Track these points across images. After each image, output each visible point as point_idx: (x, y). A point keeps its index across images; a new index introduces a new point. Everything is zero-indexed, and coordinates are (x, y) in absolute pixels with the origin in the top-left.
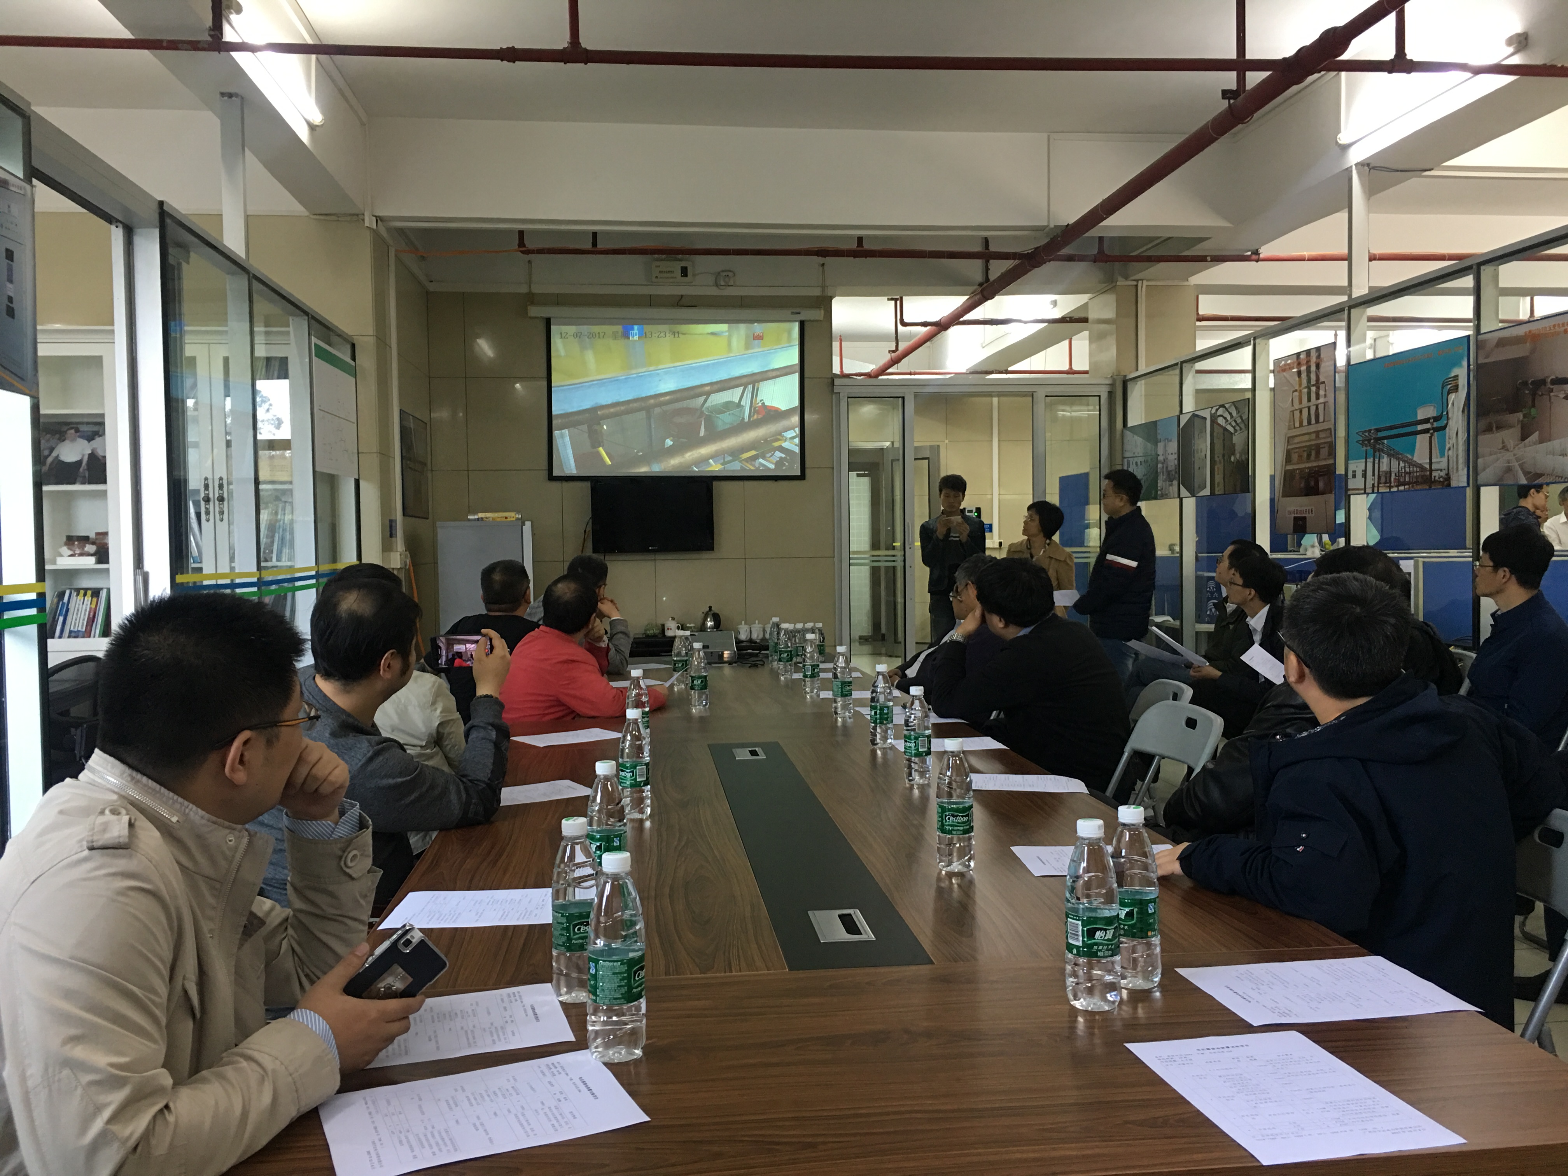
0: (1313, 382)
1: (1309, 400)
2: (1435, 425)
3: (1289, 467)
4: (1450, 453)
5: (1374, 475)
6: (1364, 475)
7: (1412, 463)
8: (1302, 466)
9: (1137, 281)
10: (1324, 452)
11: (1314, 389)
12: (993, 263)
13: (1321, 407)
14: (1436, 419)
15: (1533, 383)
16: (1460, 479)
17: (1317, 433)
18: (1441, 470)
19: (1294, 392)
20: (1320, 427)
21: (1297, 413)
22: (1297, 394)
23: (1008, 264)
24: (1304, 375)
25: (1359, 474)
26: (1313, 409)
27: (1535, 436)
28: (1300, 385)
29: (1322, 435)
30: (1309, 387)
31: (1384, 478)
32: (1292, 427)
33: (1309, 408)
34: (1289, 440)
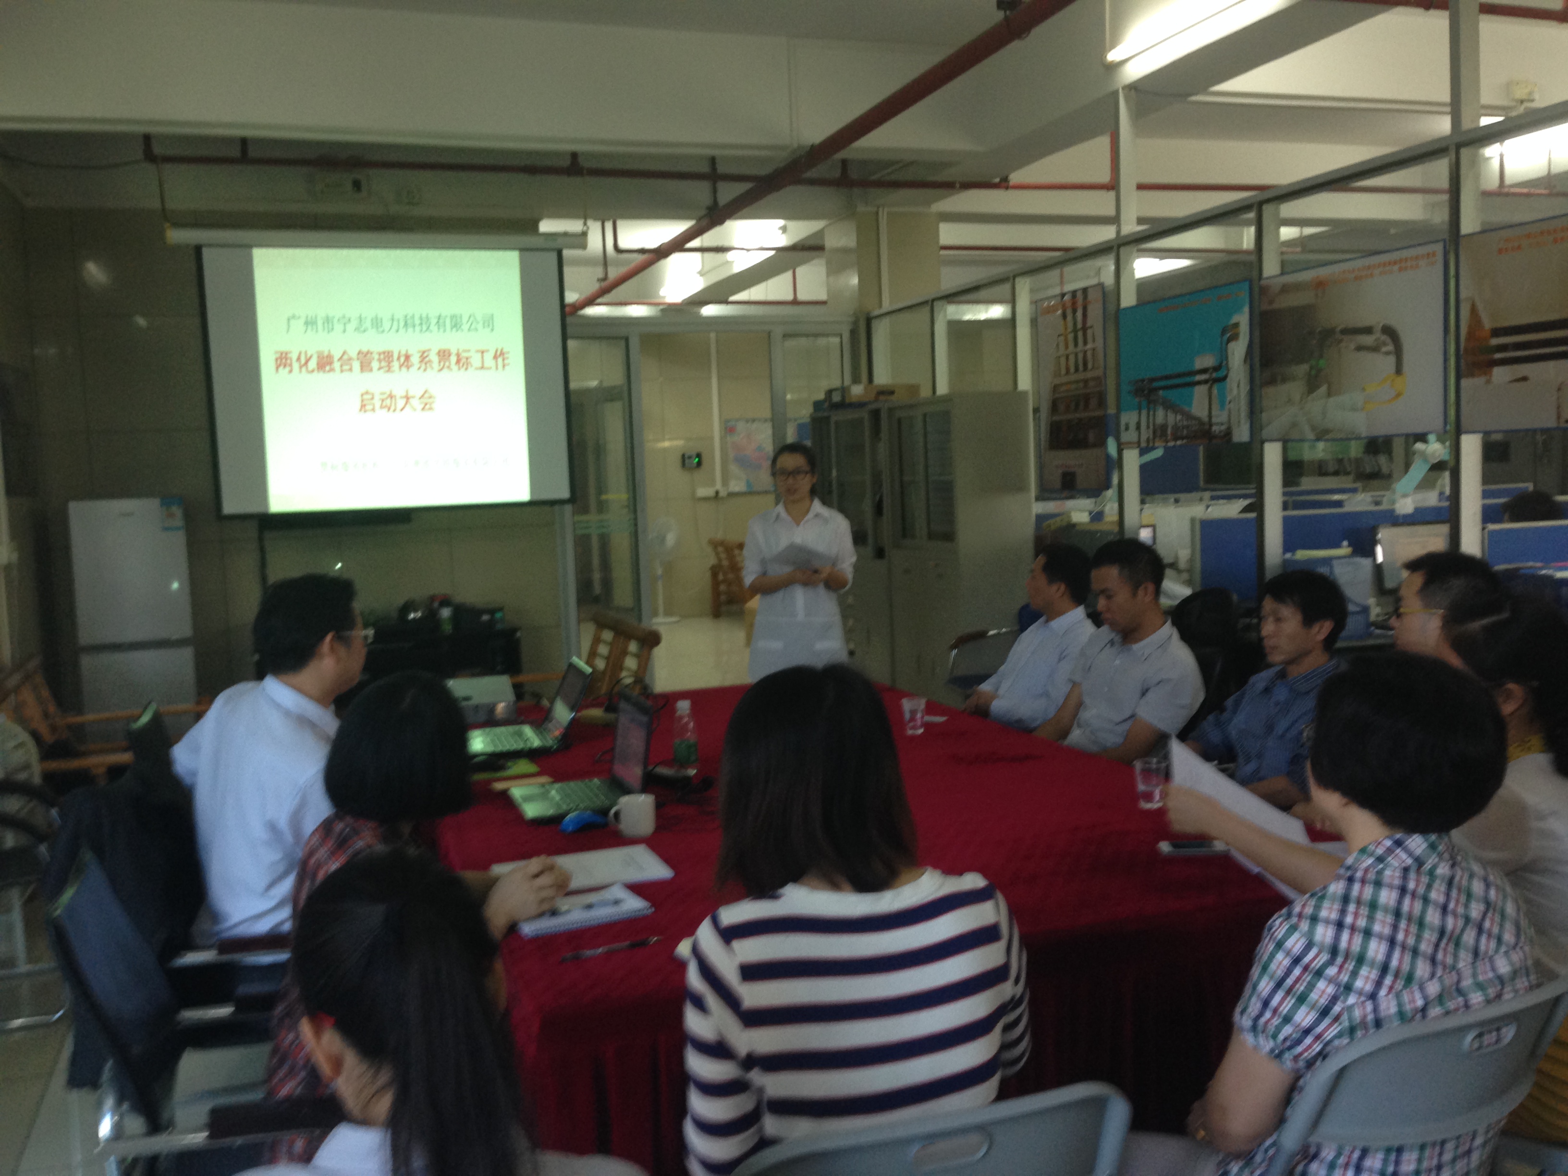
0: (1079, 326)
1: (1076, 345)
2: (1215, 375)
3: (1056, 418)
4: (1232, 405)
5: (1148, 427)
6: (1138, 427)
7: (1189, 416)
8: (1070, 416)
9: (878, 208)
10: (1093, 402)
11: (1080, 334)
12: (722, 186)
13: (1089, 354)
14: (1217, 369)
15: (1320, 332)
16: (1242, 434)
17: (1086, 382)
18: (1222, 424)
19: (1059, 336)
20: (1089, 375)
21: (1063, 361)
22: (1062, 338)
23: (741, 188)
24: (1069, 318)
25: (1133, 426)
26: (1080, 356)
27: (1323, 389)
28: (1066, 329)
29: (1091, 384)
30: (1075, 331)
31: (1160, 432)
32: (1057, 374)
33: (1076, 355)
34: (1055, 388)
